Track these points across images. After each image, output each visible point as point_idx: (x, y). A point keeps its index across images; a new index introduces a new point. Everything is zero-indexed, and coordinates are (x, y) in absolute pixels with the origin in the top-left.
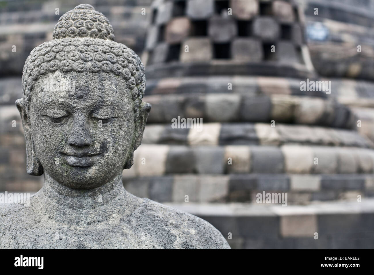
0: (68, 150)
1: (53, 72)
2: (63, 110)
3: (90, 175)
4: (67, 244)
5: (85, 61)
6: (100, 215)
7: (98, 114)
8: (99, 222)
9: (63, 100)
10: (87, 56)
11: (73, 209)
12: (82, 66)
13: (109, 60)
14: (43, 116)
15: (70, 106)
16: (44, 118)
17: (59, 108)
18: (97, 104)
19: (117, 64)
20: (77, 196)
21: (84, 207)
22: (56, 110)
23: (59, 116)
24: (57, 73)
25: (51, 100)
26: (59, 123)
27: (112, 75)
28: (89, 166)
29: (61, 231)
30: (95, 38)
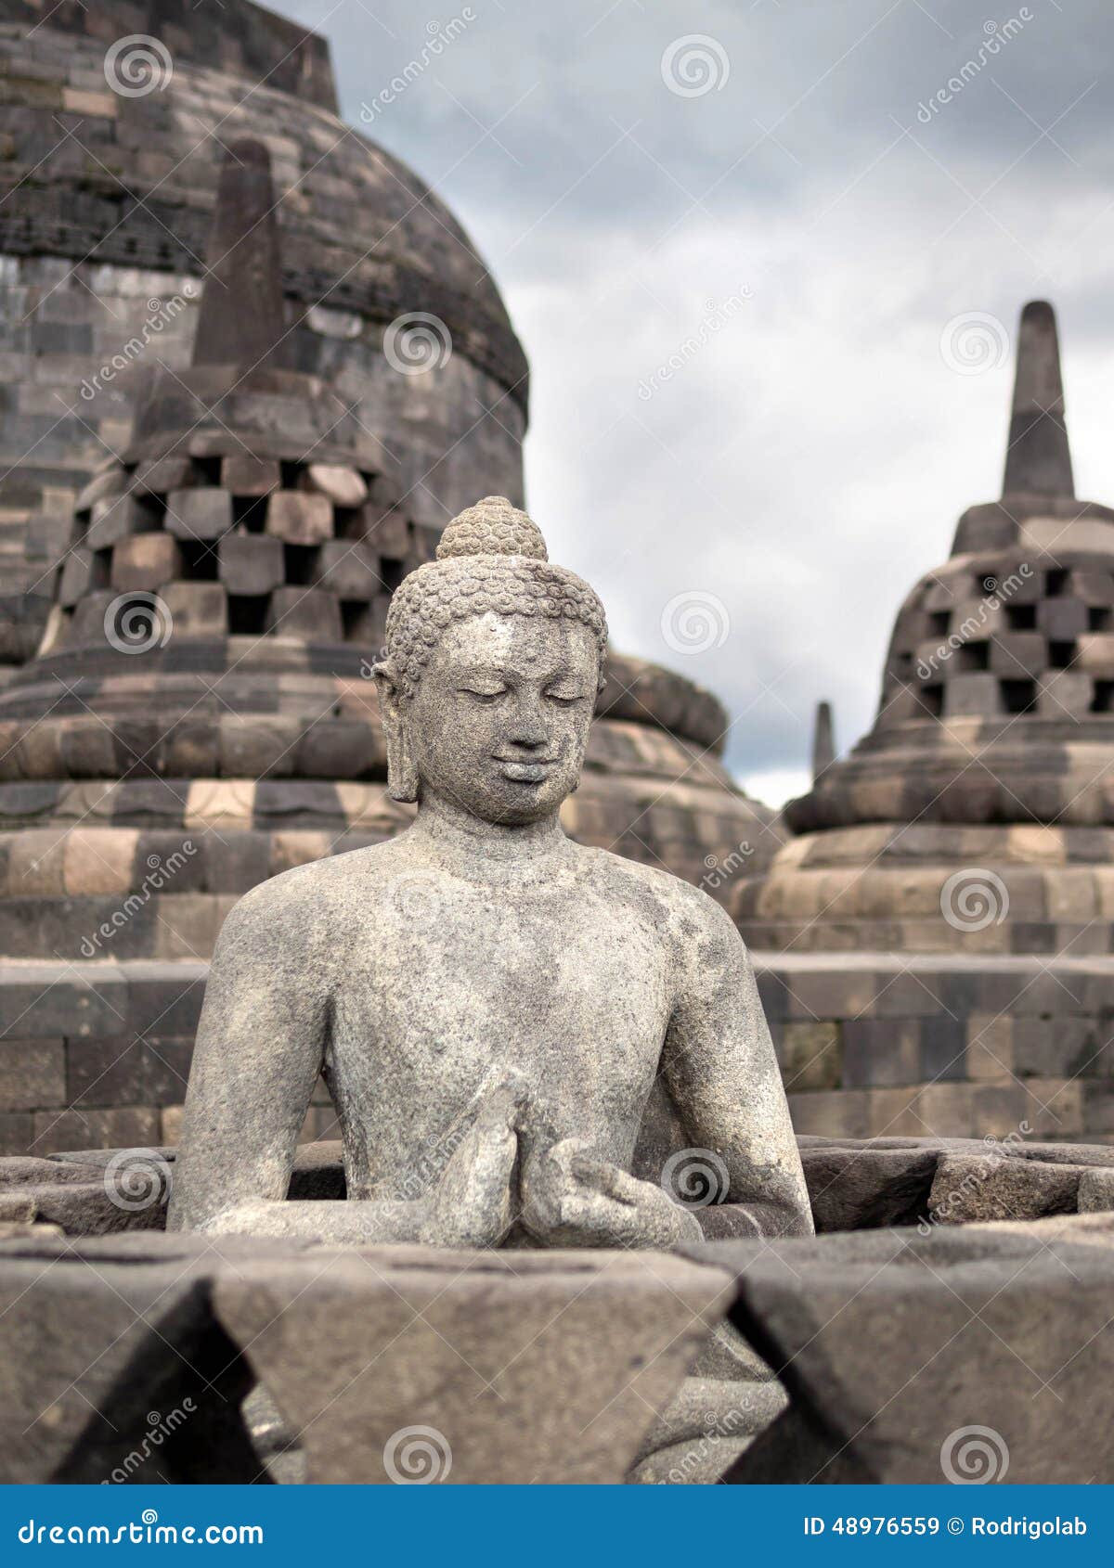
0: (506, 751)
1: (480, 614)
2: (500, 680)
3: (541, 797)
4: (500, 919)
5: (535, 597)
6: (541, 871)
7: (558, 689)
8: (541, 882)
9: (501, 663)
10: (538, 588)
11: (497, 860)
12: (532, 605)
13: (573, 598)
14: (458, 691)
15: (514, 675)
16: (461, 695)
17: (494, 678)
18: (560, 672)
20: (503, 837)
21: (515, 857)
22: (488, 681)
23: (492, 692)
24: (489, 616)
25: (479, 662)
26: (491, 705)
27: (579, 624)
28: (541, 781)
29: (482, 896)
30: (529, 558)
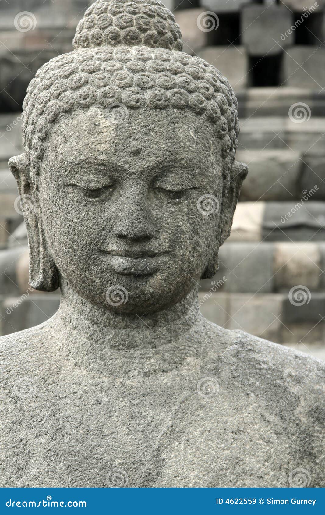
0: (113, 245)
1: (86, 107)
2: (105, 175)
3: (152, 290)
4: (110, 412)
5: (143, 89)
6: (165, 360)
7: (165, 181)
8: (163, 371)
9: (104, 157)
10: (145, 79)
11: (119, 350)
12: (136, 96)
13: (184, 87)
14: (68, 186)
15: (117, 168)
16: (70, 189)
17: (98, 172)
18: (166, 164)
19: (197, 94)
20: (126, 327)
21: (137, 346)
22: (92, 176)
23: (99, 186)
24: (93, 110)
25: (82, 158)
26: (97, 199)
27: (189, 114)
28: (150, 274)
29: (99, 388)
30: (153, 47)
